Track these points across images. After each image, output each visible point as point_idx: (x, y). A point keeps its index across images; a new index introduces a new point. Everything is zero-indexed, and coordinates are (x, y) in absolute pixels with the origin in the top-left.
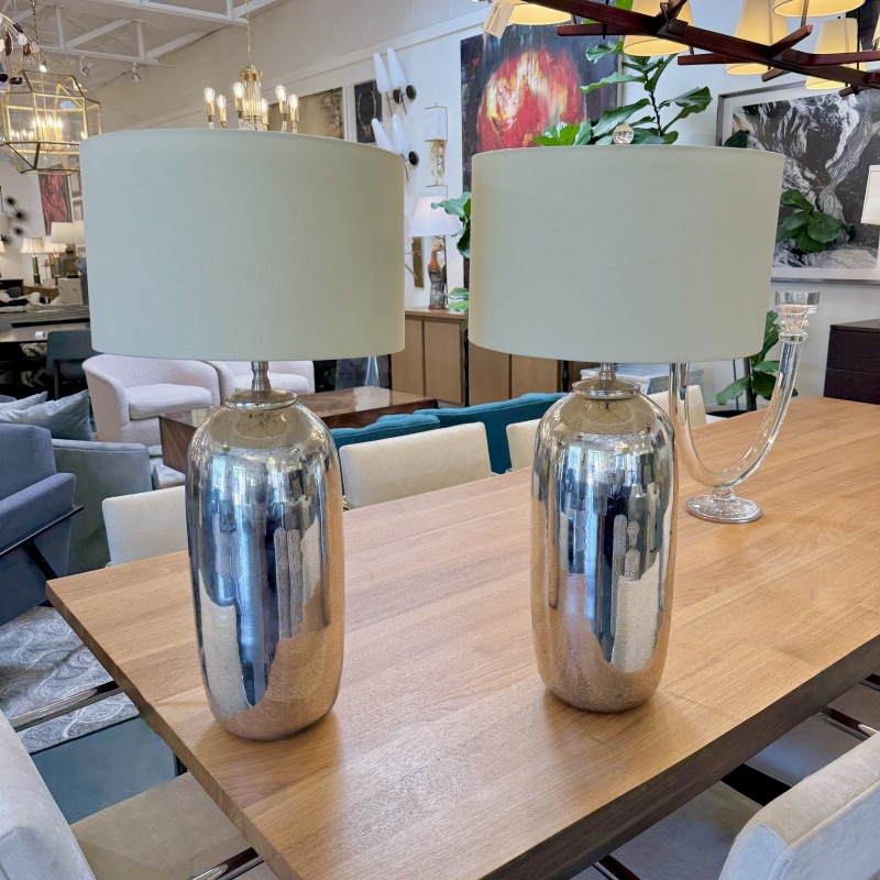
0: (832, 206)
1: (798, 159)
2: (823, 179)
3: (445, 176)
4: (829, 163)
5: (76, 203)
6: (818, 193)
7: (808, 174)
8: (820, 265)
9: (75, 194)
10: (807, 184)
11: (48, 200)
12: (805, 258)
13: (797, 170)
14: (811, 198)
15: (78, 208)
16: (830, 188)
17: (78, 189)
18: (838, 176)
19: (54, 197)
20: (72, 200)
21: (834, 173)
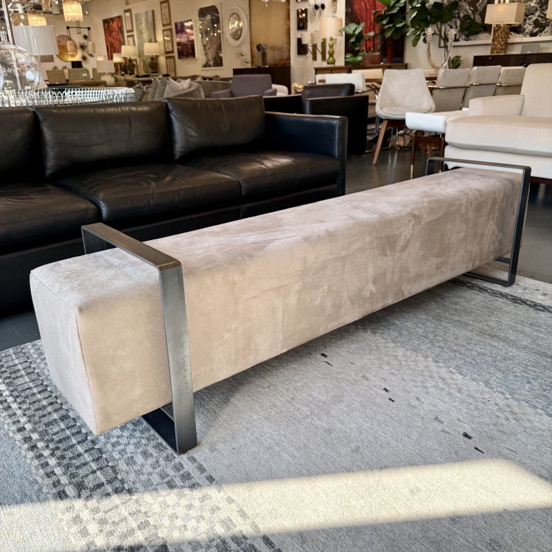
0: (478, 19)
1: (469, 4)
2: (476, 9)
3: (337, 13)
4: (478, 4)
5: (128, 36)
6: (474, 14)
7: (472, 8)
8: (474, 39)
9: (128, 32)
10: (471, 12)
11: (110, 35)
12: (470, 38)
13: (468, 7)
14: (472, 16)
15: (131, 39)
16: (478, 13)
17: (131, 29)
18: (480, 9)
19: (114, 33)
20: (126, 34)
21: (479, 8)
